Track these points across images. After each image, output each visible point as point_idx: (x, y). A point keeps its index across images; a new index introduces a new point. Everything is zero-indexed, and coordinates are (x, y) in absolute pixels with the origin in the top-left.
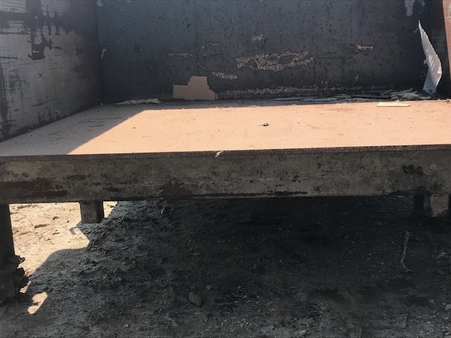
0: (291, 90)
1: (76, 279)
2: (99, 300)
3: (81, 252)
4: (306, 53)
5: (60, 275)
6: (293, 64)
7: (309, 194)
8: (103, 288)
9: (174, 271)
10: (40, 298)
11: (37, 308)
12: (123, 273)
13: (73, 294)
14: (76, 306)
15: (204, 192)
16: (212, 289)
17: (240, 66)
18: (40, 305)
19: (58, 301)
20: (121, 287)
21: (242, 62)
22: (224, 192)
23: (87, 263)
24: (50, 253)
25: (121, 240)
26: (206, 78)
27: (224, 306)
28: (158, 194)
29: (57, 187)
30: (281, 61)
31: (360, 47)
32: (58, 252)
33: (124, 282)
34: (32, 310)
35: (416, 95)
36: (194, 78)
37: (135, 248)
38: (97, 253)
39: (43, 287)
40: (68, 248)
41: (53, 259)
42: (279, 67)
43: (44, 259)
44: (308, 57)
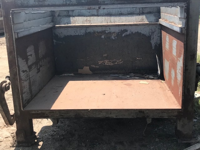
0: (116, 71)
1: (50, 137)
2: (57, 144)
3: (51, 127)
4: (121, 60)
5: (45, 135)
6: (116, 63)
7: (114, 118)
8: (58, 140)
9: (78, 135)
10: (41, 143)
11: (40, 146)
12: (64, 135)
13: (50, 142)
14: (51, 146)
15: (86, 116)
16: (88, 141)
17: (100, 63)
18: (41, 145)
19: (46, 144)
20: (63, 140)
21: (100, 62)
22: (91, 116)
23: (53, 131)
24: (41, 127)
25: (62, 123)
26: (89, 67)
27: (91, 147)
28: (73, 117)
29: (46, 115)
30: (113, 62)
31: (138, 59)
32: (43, 127)
33: (64, 138)
34: (39, 147)
35: (153, 78)
36: (85, 67)
37: (66, 126)
38: (55, 128)
39: (41, 140)
40: (46, 125)
41: (43, 130)
42: (112, 64)
43: (40, 130)
44: (121, 61)
